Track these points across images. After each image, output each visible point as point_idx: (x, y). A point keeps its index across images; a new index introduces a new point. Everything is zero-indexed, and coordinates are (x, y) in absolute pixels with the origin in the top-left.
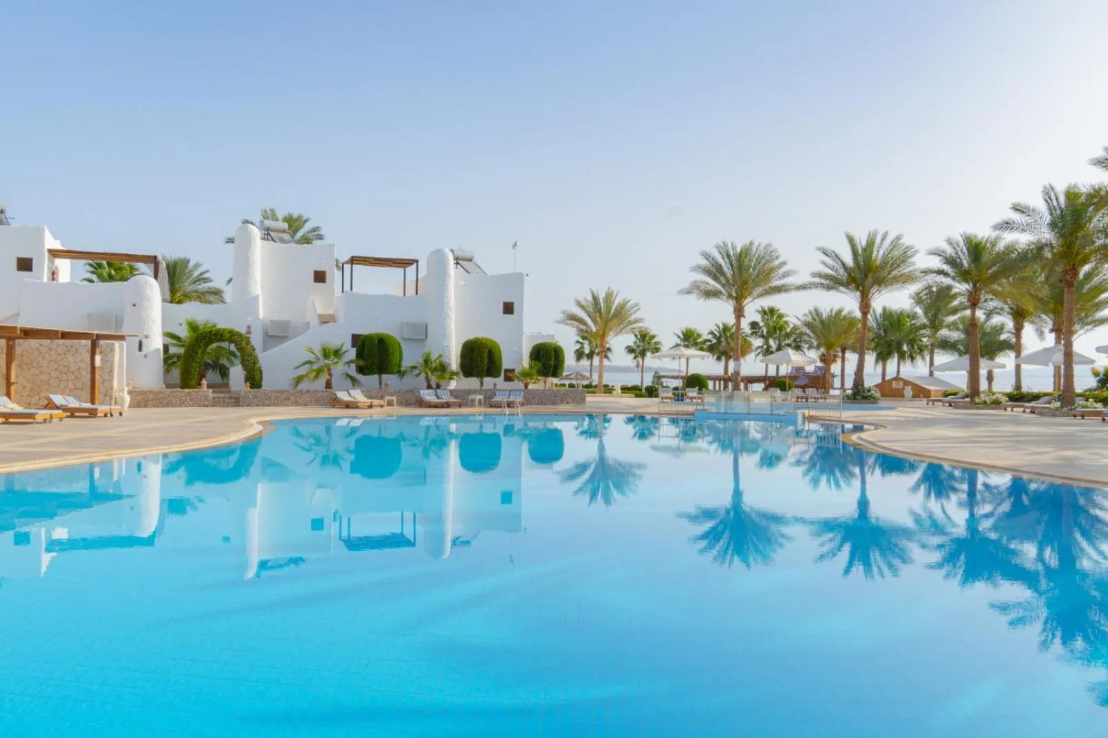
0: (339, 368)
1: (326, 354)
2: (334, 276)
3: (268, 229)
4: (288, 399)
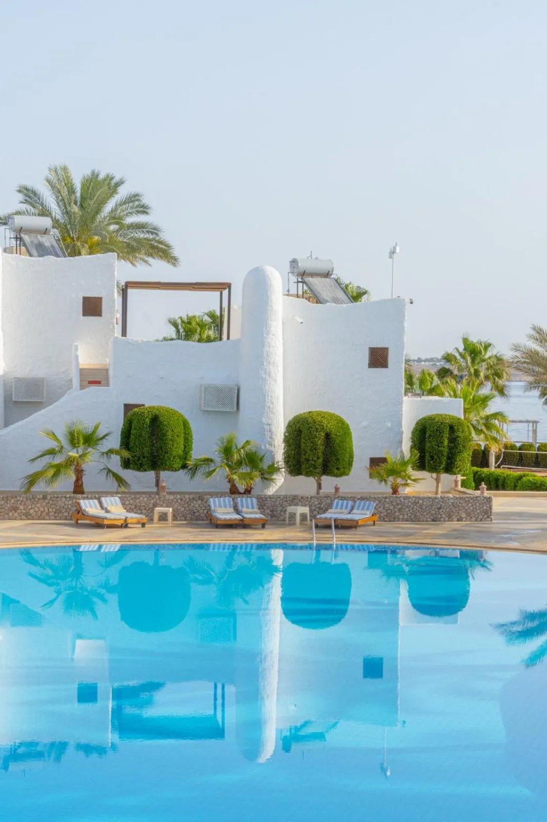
0: (93, 462)
1: (73, 439)
2: (114, 305)
3: (21, 230)
4: (15, 509)
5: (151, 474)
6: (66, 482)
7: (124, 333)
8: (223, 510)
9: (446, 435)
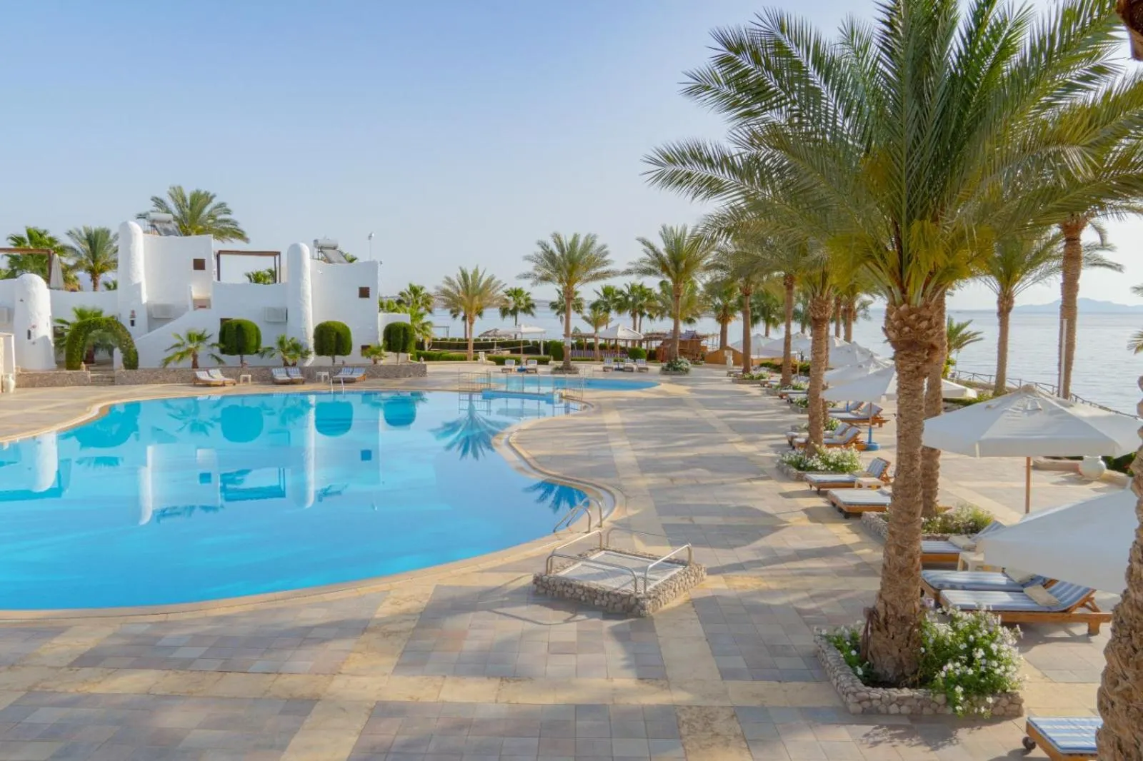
0: (203, 350)
1: (190, 338)
2: (211, 263)
3: (154, 221)
4: (157, 378)
5: (238, 357)
6: (188, 361)
7: (219, 279)
8: (280, 375)
9: (402, 332)
